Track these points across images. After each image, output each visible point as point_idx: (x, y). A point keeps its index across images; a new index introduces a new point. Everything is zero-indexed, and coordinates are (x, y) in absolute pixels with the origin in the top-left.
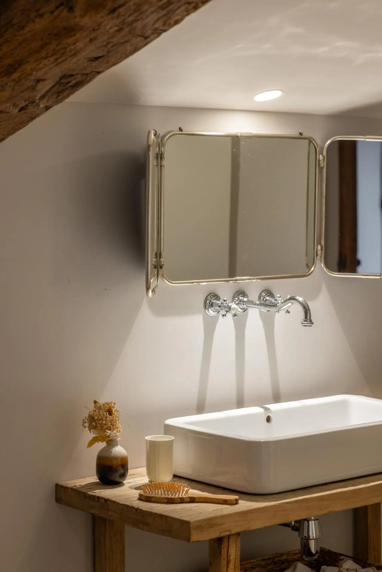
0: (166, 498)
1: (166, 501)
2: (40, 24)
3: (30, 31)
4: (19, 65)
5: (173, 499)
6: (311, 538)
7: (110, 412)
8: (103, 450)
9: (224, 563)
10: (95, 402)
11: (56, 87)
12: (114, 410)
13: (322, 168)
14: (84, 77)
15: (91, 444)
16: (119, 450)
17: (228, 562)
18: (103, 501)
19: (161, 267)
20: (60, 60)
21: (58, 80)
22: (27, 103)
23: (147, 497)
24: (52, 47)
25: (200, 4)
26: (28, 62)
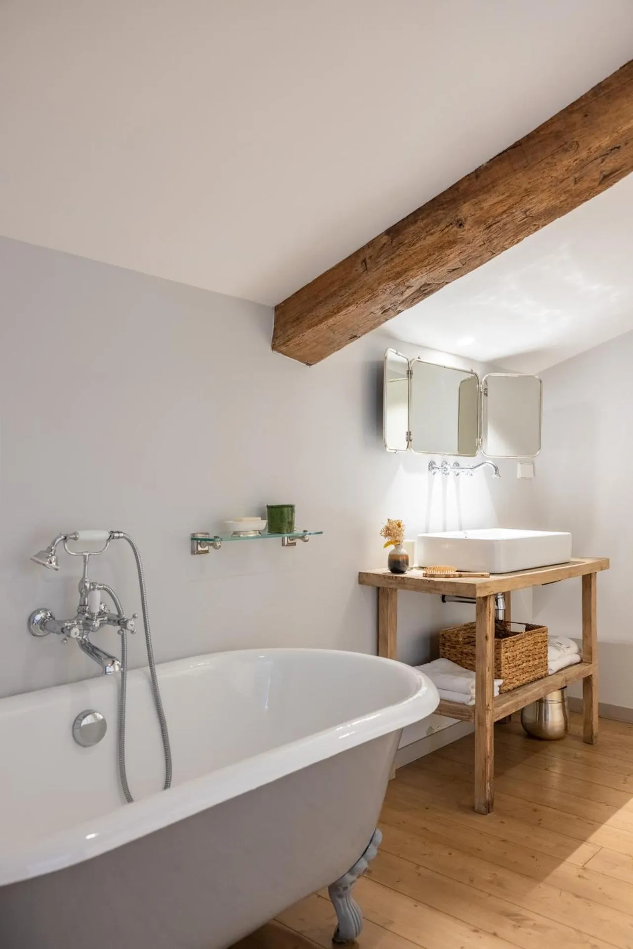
0: (445, 575)
1: (444, 576)
2: (430, 240)
3: (421, 246)
4: (405, 272)
5: (449, 575)
6: (500, 608)
7: (399, 526)
8: (393, 551)
9: (488, 612)
10: (389, 520)
11: (415, 294)
12: (401, 524)
13: (482, 392)
14: (436, 287)
15: (386, 545)
16: (403, 551)
17: (490, 612)
18: (400, 579)
19: (411, 441)
20: (432, 269)
21: (419, 287)
22: (392, 305)
23: (431, 575)
24: (434, 257)
25: (540, 227)
26: (413, 269)
